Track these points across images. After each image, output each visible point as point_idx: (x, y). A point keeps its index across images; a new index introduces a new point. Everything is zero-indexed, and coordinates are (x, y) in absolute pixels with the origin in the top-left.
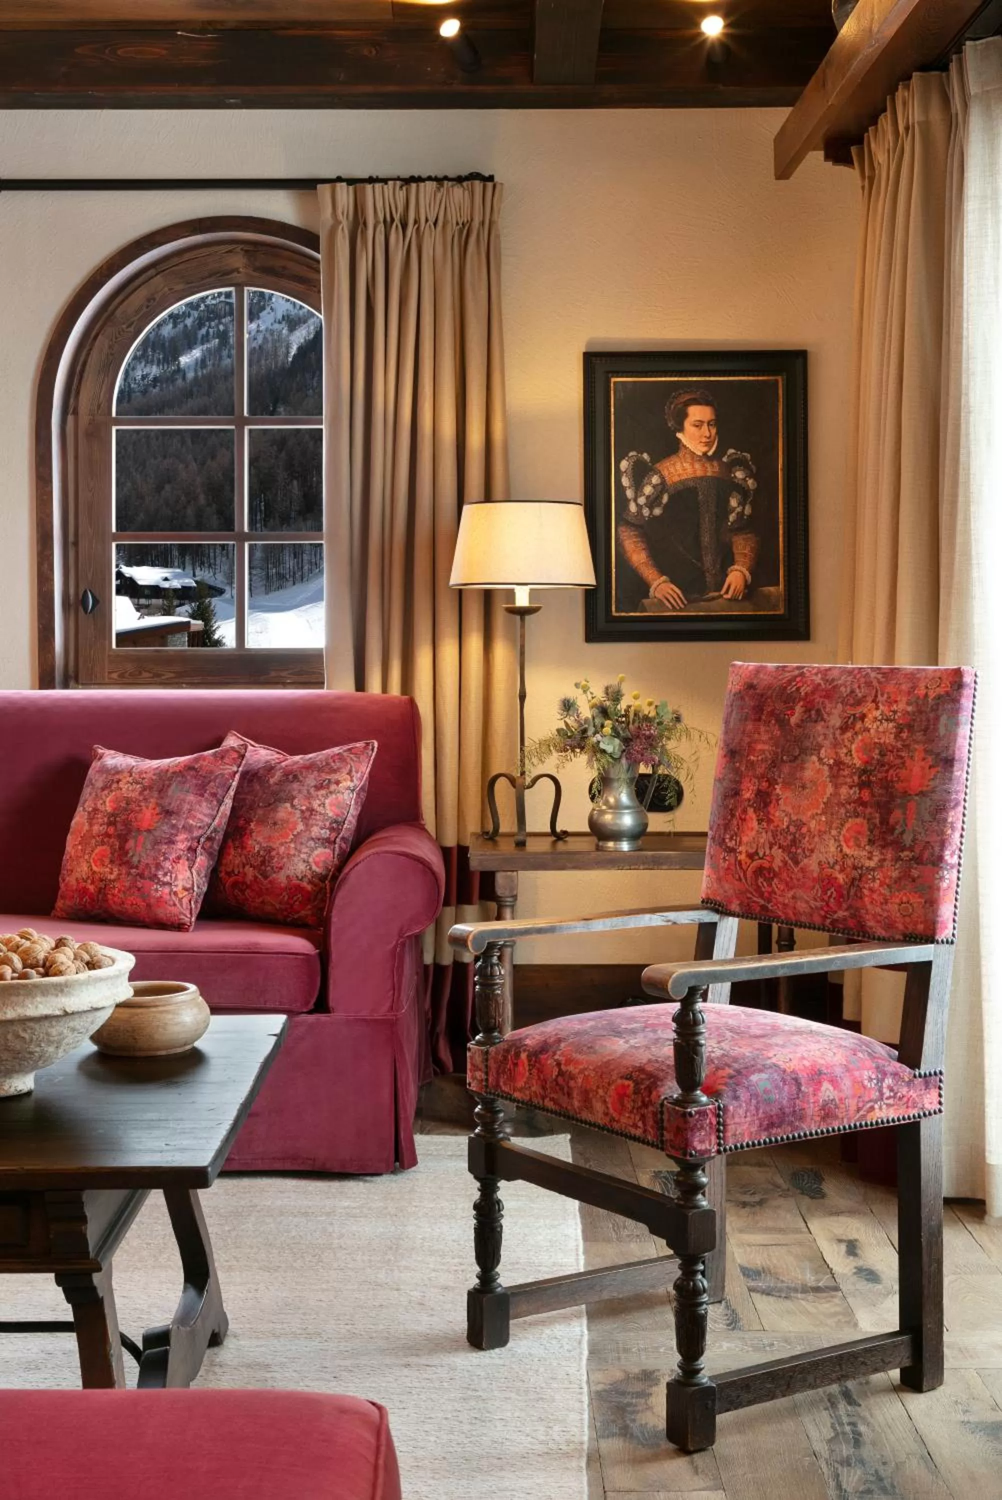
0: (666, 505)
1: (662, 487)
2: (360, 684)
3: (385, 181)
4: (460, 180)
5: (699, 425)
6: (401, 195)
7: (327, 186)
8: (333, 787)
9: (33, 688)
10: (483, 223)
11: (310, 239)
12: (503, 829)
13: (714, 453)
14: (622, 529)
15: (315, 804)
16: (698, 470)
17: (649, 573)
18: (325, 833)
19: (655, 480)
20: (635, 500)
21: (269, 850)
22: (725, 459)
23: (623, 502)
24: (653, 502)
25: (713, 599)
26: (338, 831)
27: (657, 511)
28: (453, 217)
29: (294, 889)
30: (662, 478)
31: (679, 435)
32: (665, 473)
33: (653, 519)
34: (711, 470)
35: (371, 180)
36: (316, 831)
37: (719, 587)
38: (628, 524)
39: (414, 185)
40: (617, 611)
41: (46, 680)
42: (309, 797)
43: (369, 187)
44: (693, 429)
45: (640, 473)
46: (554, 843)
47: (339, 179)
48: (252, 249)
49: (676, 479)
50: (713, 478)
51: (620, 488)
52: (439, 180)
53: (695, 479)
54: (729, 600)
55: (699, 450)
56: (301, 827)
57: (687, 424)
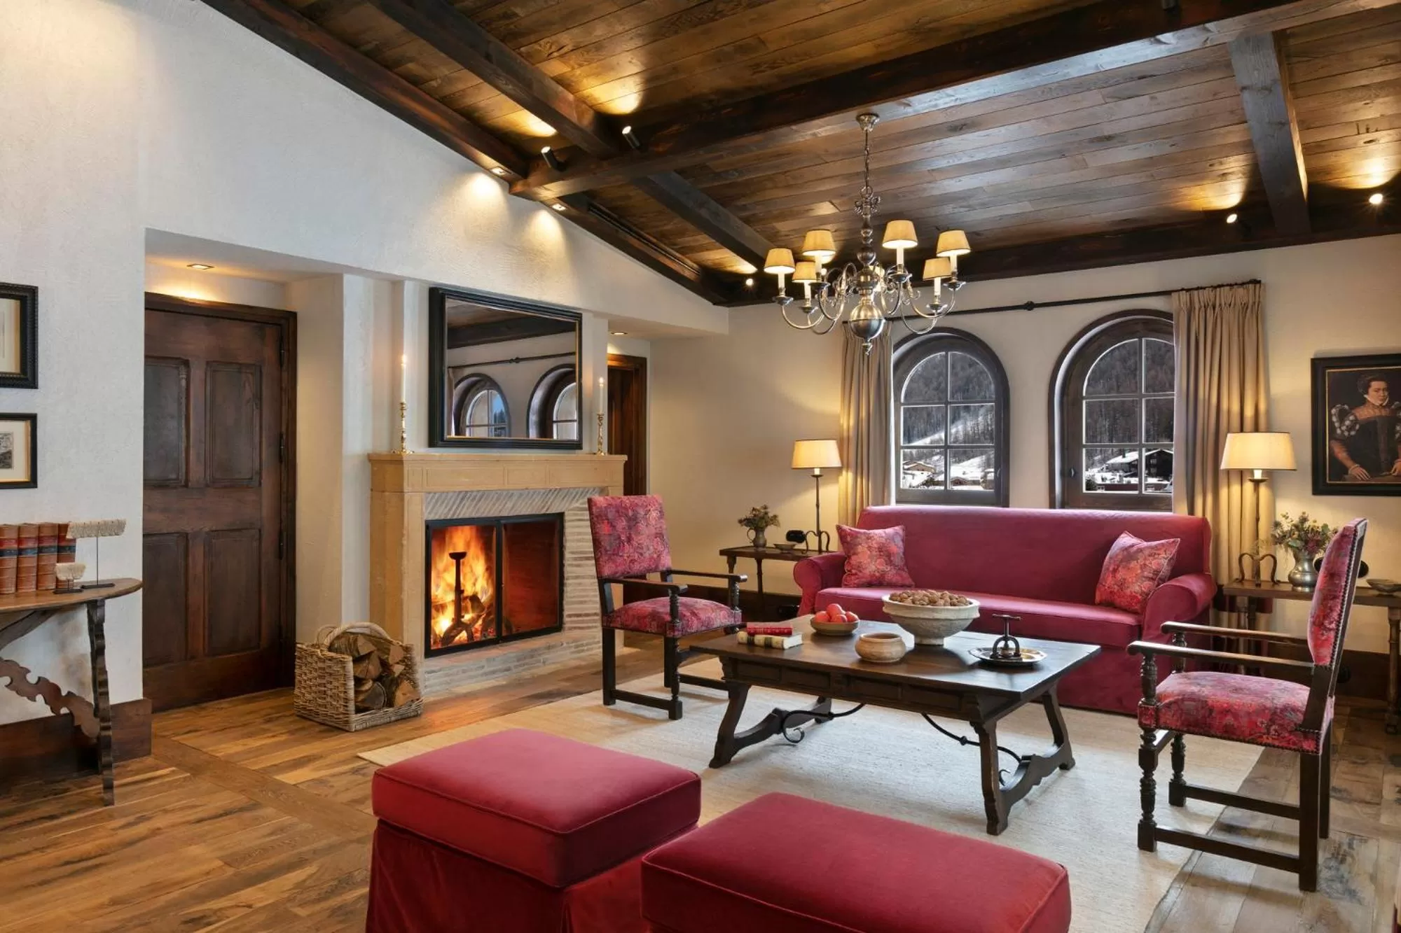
0: (1358, 430)
1: (1356, 421)
2: (1191, 511)
3: (1204, 288)
4: (1243, 284)
5: (1377, 390)
6: (1212, 294)
7: (1177, 293)
8: (1156, 556)
9: (1046, 508)
10: (1254, 303)
11: (1169, 316)
12: (1246, 577)
13: (1386, 405)
14: (1333, 441)
15: (1147, 562)
16: (1377, 413)
17: (1349, 463)
18: (1151, 575)
19: (1351, 418)
20: (1340, 428)
21: (1125, 579)
22: (1393, 407)
23: (1332, 429)
24: (1350, 429)
25: (1386, 475)
26: (1157, 575)
27: (1353, 433)
28: (1238, 302)
29: (1133, 597)
30: (1356, 417)
31: (1366, 396)
32: (1357, 414)
33: (1350, 437)
34: (1384, 413)
35: (1198, 289)
36: (1146, 574)
37: (1389, 470)
38: (1336, 439)
39: (1218, 289)
40: (1330, 480)
41: (1052, 506)
42: (1145, 559)
43: (1196, 292)
44: (1375, 393)
45: (1342, 416)
46: (1273, 585)
47: (1183, 290)
48: (1146, 322)
49: (1363, 417)
50: (1386, 416)
51: (1331, 423)
52: (1231, 285)
53: (1375, 417)
54: (1397, 476)
55: (1378, 403)
56: (1139, 571)
57: (1371, 390)
